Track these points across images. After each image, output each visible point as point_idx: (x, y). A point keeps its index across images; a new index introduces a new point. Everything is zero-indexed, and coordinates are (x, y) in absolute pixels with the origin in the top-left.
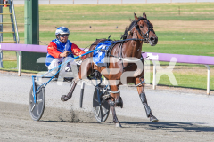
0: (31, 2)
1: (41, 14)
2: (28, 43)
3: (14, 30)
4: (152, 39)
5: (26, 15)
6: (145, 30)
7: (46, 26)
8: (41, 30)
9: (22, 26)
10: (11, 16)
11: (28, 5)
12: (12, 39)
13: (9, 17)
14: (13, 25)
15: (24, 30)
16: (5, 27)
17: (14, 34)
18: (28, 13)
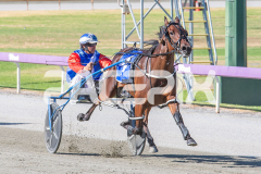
0: (235, 4)
1: (250, 22)
2: (231, 64)
3: (210, 45)
4: (184, 48)
5: (227, 24)
6: (176, 37)
7: (258, 39)
8: (250, 45)
9: (222, 40)
10: (206, 24)
11: (231, 8)
12: (207, 58)
13: (203, 26)
14: (208, 38)
15: (225, 45)
16: (197, 40)
17: (210, 51)
18: (231, 20)
